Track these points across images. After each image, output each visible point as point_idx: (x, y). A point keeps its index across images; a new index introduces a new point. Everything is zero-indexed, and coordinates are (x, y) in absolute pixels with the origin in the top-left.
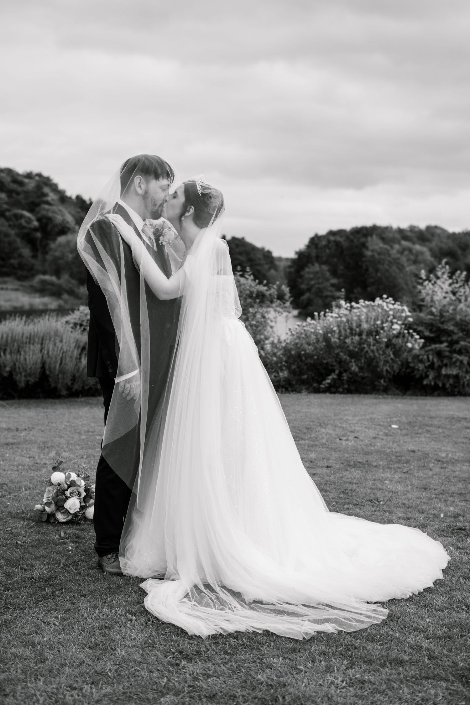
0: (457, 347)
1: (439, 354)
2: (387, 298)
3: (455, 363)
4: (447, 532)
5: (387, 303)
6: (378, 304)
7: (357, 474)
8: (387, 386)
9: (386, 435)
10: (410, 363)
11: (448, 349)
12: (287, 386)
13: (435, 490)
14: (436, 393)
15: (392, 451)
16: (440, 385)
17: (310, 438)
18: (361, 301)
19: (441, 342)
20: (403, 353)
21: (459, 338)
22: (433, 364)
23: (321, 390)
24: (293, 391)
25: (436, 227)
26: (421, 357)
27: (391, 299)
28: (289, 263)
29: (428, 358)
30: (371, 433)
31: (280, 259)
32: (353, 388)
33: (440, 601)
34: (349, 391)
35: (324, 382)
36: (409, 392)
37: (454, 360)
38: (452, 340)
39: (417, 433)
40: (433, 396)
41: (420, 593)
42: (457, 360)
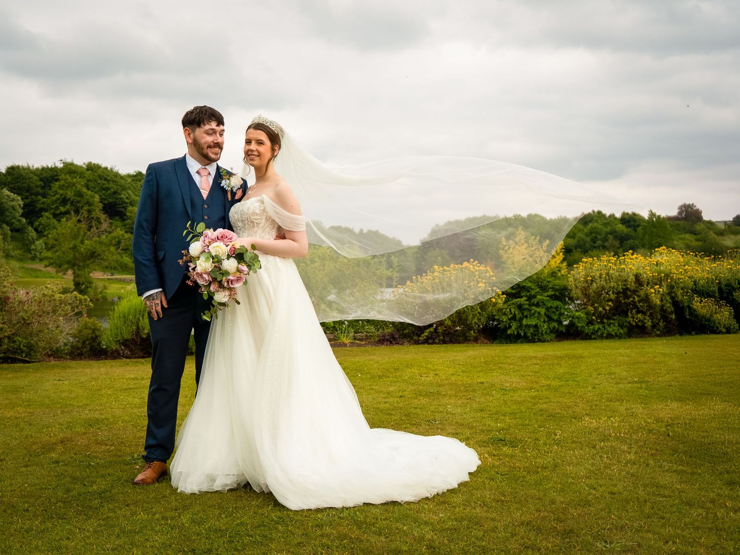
0: (535, 301)
1: (520, 307)
2: (474, 262)
3: (534, 314)
4: (488, 443)
5: (473, 265)
6: (466, 266)
7: (424, 401)
8: (477, 336)
9: (463, 372)
10: (495, 315)
11: (528, 302)
12: (391, 340)
13: (490, 411)
14: (519, 341)
15: (463, 383)
16: (522, 334)
17: (396, 376)
18: (452, 266)
19: (521, 297)
20: (489, 307)
21: (536, 293)
22: (515, 315)
23: (420, 342)
24: (396, 344)
25: (536, 215)
26: (504, 311)
27: (476, 262)
28: (416, 250)
29: (510, 311)
30: (451, 371)
31: (410, 248)
32: (447, 339)
33: (458, 499)
34: (444, 342)
35: (422, 335)
36: (496, 341)
37: (533, 311)
38: (530, 295)
39: (491, 370)
40: (517, 343)
41: (443, 493)
42: (536, 311)
